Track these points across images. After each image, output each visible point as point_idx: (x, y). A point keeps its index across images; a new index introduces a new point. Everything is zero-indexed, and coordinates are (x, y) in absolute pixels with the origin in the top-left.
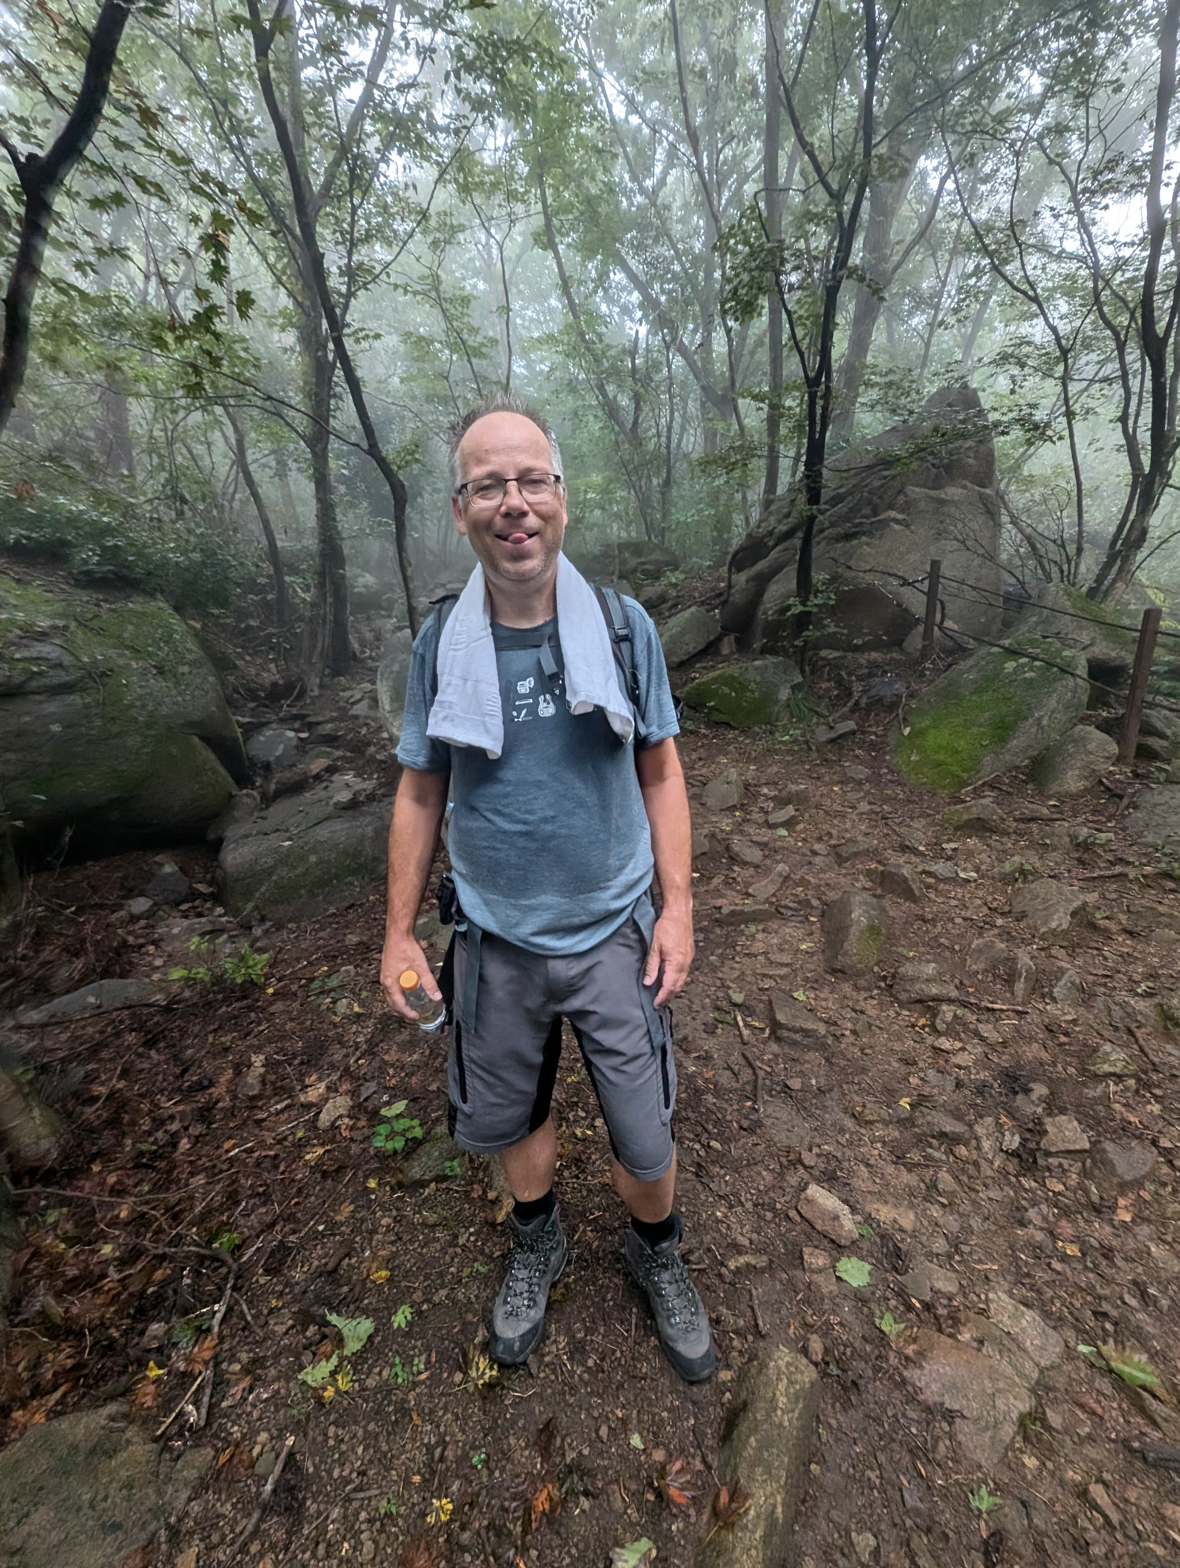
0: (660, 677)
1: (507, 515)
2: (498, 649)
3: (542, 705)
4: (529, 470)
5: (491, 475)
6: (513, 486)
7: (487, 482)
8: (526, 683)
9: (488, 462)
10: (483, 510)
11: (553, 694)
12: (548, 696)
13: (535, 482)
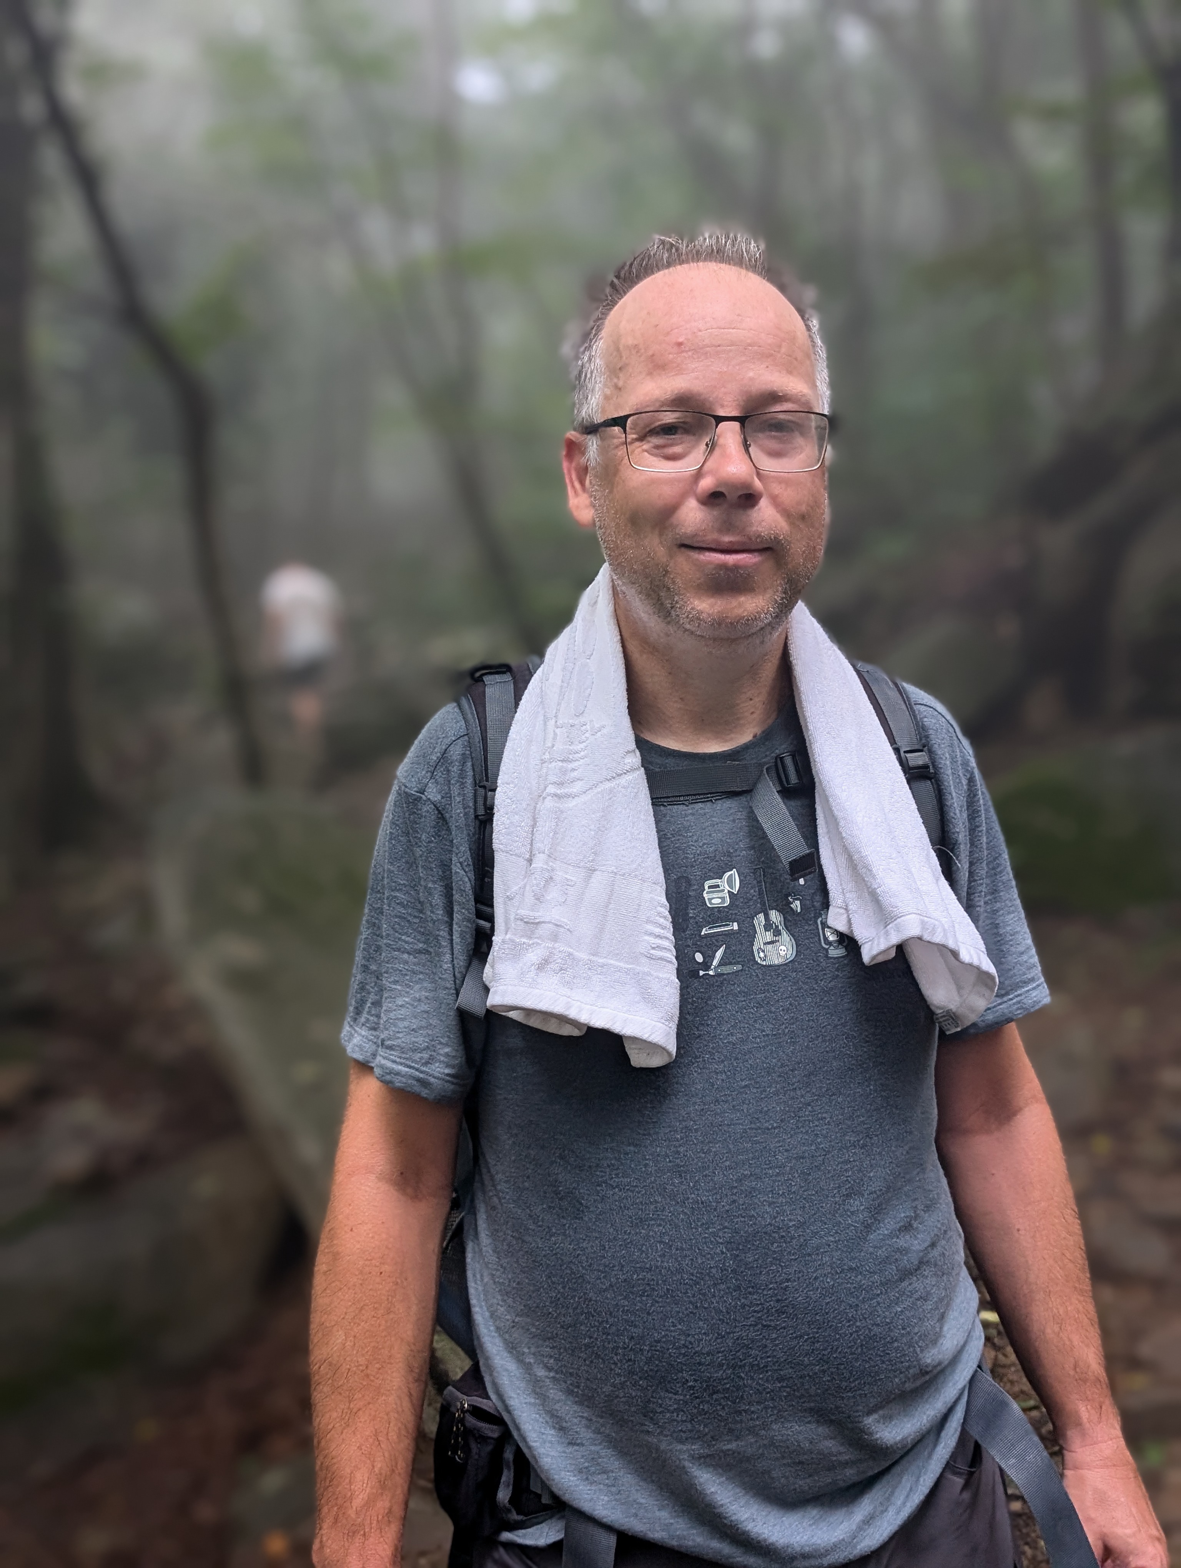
0: (994, 871)
1: (714, 498)
2: (656, 801)
3: (763, 936)
4: (774, 397)
5: (682, 401)
6: (729, 433)
7: (669, 418)
8: (723, 883)
9: (680, 370)
10: (654, 482)
11: (785, 910)
12: (775, 916)
13: (779, 427)
